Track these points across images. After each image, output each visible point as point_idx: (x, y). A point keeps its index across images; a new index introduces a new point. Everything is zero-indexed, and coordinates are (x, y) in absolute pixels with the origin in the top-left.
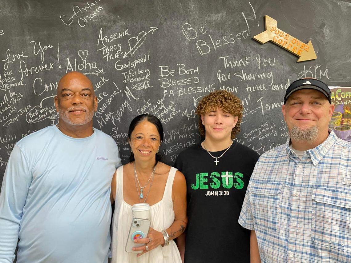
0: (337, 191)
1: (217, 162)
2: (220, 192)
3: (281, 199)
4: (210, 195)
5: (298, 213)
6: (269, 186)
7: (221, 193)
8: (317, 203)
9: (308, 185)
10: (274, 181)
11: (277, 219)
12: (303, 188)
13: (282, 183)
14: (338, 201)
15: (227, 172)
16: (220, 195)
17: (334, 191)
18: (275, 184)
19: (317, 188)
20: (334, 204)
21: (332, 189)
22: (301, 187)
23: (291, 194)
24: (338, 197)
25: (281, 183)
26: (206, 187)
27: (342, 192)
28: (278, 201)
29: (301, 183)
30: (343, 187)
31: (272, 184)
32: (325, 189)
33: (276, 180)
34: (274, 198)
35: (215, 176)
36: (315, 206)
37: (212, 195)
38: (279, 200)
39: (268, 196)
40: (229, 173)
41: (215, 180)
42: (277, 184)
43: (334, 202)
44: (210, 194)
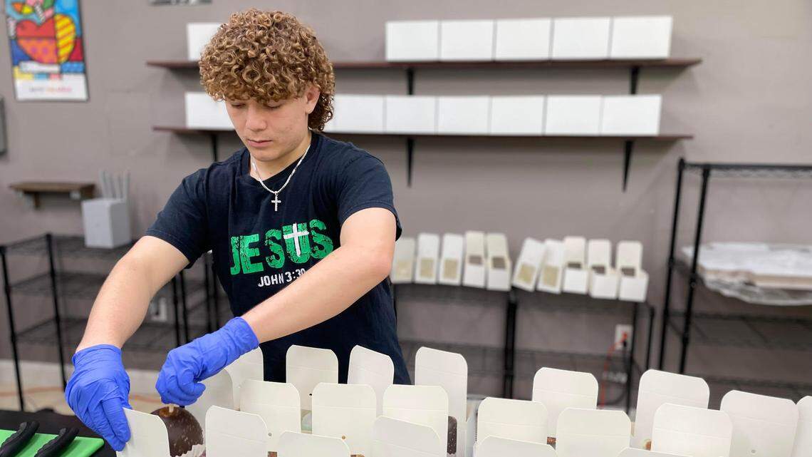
1: (278, 203)
2: (286, 274)
4: (269, 284)
7: (290, 276)
15: (295, 225)
16: (288, 281)
26: (259, 267)
35: (273, 239)
37: (273, 283)
40: (300, 225)
41: (276, 248)
44: (269, 282)
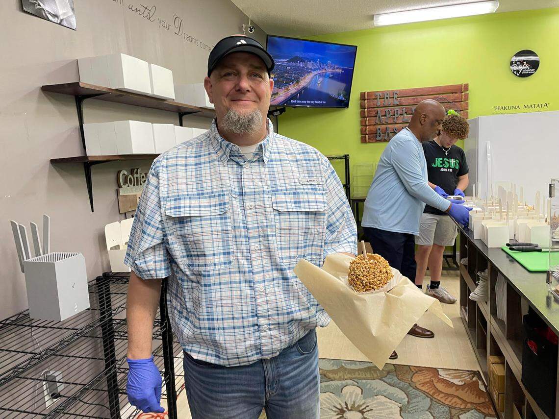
0: (298, 193)
1: (447, 153)
3: (232, 217)
5: (259, 231)
6: (205, 201)
8: (280, 213)
9: (264, 192)
10: (212, 193)
11: (230, 247)
12: (257, 196)
13: (228, 192)
14: (302, 204)
16: (447, 171)
17: (294, 193)
18: (215, 196)
19: (275, 194)
20: (299, 210)
21: (292, 191)
22: (254, 195)
23: (244, 208)
24: (301, 200)
25: (225, 193)
27: (303, 193)
28: (228, 220)
29: (253, 190)
30: (301, 187)
31: (210, 197)
32: (285, 194)
33: (215, 190)
34: (221, 218)
36: (278, 217)
37: (444, 171)
38: (230, 218)
39: (209, 217)
41: (446, 163)
42: (219, 195)
43: (298, 208)
